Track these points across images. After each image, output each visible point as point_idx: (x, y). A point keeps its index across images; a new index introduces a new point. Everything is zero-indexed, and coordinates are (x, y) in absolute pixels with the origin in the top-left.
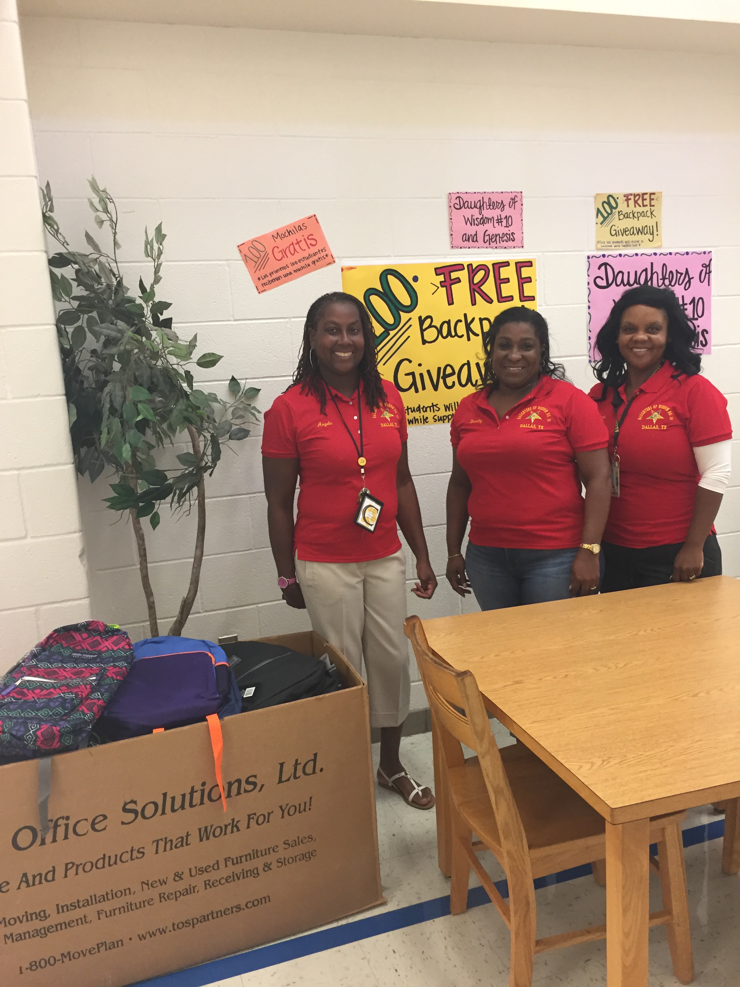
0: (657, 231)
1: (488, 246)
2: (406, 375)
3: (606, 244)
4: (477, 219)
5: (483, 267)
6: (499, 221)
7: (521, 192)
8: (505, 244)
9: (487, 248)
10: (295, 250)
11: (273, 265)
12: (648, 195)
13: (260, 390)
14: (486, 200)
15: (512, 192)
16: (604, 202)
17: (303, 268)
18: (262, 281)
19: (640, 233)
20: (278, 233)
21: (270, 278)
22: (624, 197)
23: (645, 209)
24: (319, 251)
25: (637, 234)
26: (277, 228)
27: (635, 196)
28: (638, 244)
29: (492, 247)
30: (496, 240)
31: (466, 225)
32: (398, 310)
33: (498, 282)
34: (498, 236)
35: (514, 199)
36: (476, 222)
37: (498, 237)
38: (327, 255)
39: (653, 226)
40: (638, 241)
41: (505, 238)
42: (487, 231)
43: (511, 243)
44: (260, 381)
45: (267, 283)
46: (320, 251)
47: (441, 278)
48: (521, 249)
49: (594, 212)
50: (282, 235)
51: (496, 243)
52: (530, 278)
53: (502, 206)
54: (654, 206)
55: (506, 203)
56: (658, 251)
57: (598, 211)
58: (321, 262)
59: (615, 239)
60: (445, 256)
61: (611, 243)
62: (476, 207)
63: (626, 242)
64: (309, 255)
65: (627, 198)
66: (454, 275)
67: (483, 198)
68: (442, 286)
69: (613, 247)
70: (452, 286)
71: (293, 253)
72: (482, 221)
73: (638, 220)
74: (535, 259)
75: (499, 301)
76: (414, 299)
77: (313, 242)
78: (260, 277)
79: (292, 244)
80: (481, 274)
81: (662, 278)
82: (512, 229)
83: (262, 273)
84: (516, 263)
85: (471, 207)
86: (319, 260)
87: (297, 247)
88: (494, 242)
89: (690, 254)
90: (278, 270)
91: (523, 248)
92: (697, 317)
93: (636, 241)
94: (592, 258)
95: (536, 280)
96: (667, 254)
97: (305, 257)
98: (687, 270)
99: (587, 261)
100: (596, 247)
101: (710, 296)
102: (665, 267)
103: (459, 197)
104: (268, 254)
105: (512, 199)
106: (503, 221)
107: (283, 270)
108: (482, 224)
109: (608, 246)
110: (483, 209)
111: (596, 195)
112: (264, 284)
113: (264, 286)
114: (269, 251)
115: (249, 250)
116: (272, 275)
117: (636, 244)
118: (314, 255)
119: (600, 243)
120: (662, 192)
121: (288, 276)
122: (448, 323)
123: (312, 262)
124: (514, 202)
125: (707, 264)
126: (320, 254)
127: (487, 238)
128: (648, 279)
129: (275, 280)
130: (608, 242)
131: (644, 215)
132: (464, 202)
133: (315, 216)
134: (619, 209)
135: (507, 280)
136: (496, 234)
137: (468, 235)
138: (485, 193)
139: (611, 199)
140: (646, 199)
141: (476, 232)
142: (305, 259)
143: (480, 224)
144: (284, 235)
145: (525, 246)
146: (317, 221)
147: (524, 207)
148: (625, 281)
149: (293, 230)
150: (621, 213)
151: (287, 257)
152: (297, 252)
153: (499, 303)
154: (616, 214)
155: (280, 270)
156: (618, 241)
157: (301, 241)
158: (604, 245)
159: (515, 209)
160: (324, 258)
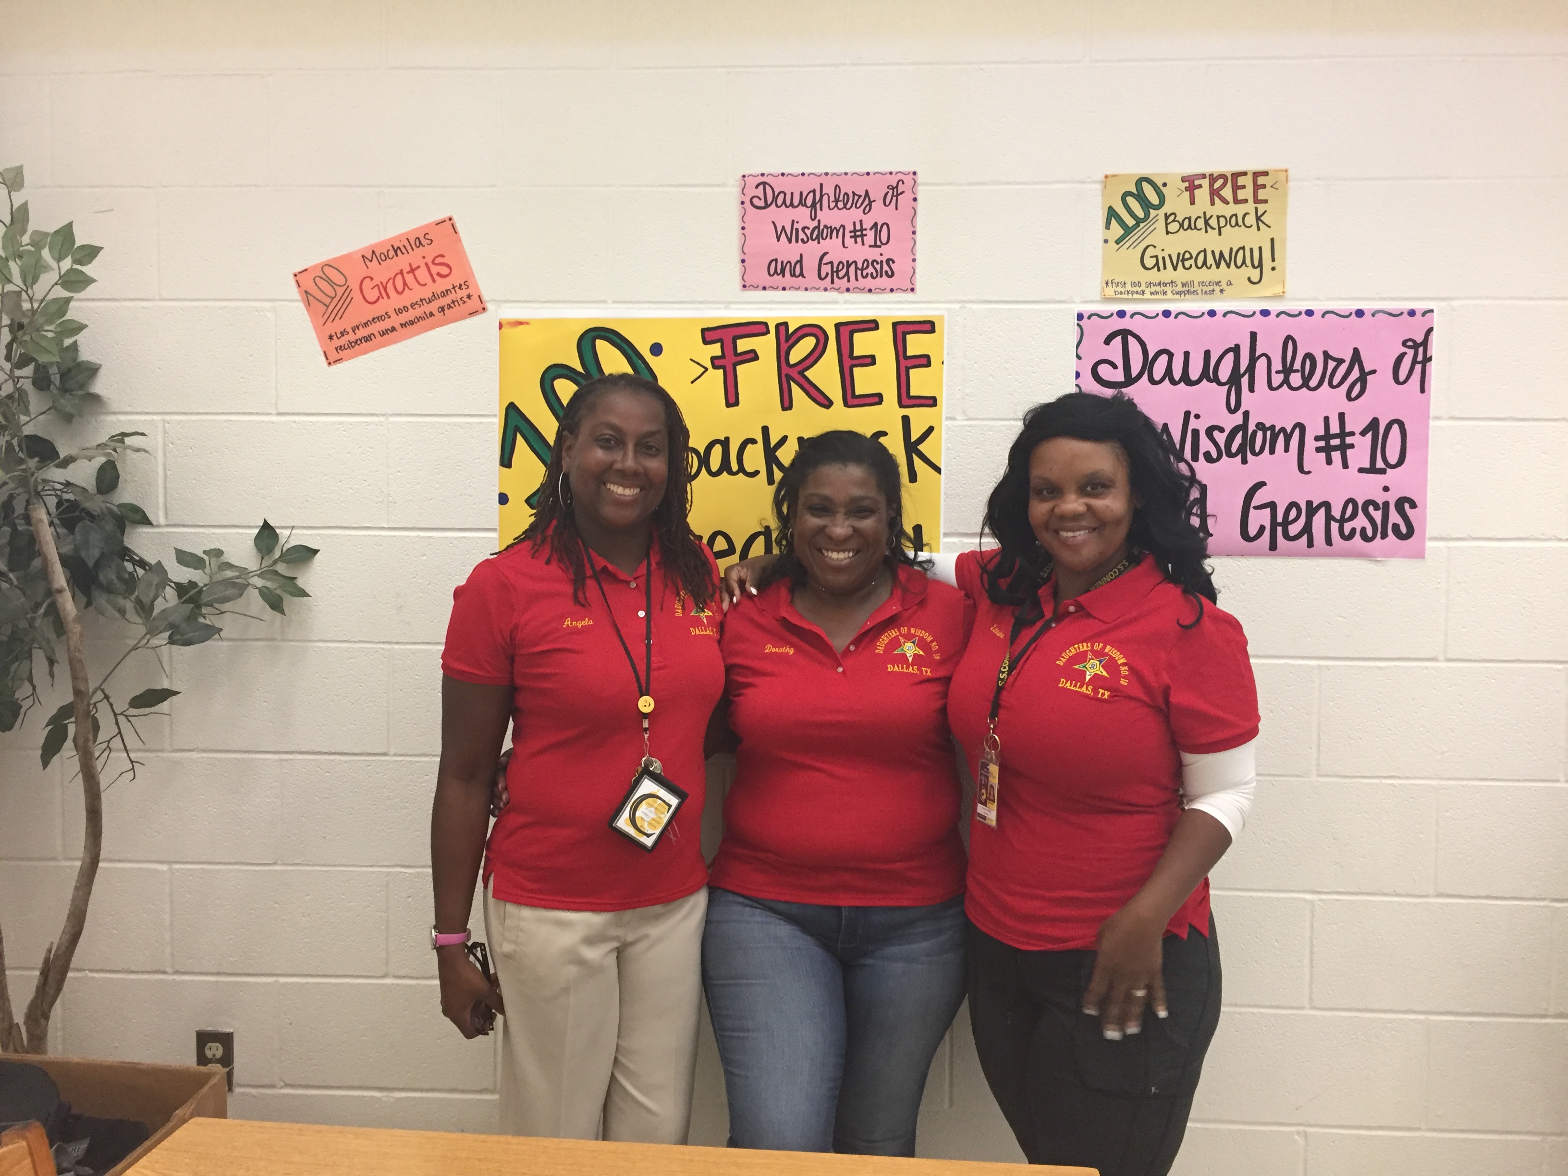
0: (1273, 260)
1: (829, 286)
3: (1129, 287)
4: (803, 229)
5: (815, 330)
6: (858, 234)
7: (915, 173)
8: (869, 282)
9: (826, 290)
10: (405, 284)
11: (358, 312)
12: (1250, 177)
13: (317, 551)
14: (829, 189)
15: (891, 173)
16: (1128, 194)
17: (419, 319)
18: (336, 342)
19: (1223, 263)
20: (373, 252)
21: (352, 337)
22: (1183, 181)
23: (1240, 210)
24: (454, 287)
25: (1214, 266)
26: (374, 241)
27: (1213, 179)
28: (1217, 289)
29: (838, 290)
30: (847, 273)
31: (778, 240)
33: (847, 362)
34: (853, 266)
35: (897, 187)
36: (801, 235)
37: (852, 269)
38: (469, 297)
39: (1260, 248)
40: (1218, 283)
41: (871, 270)
42: (827, 253)
43: (884, 281)
44: (319, 535)
45: (346, 346)
46: (457, 289)
47: (716, 349)
48: (909, 296)
49: (1100, 216)
50: (382, 255)
51: (849, 281)
52: (927, 357)
53: (867, 202)
54: (1266, 201)
55: (877, 195)
56: (1274, 307)
57: (1112, 213)
58: (456, 309)
59: (1154, 276)
60: (728, 304)
61: (1143, 285)
62: (805, 205)
63: (1184, 285)
64: (434, 295)
65: (1191, 184)
66: (743, 345)
67: (821, 185)
68: (715, 367)
69: (1147, 295)
70: (739, 368)
72: (816, 233)
73: (1220, 234)
74: (942, 317)
75: (846, 404)
77: (444, 270)
78: (333, 334)
79: (401, 272)
80: (807, 344)
81: (1281, 369)
82: (887, 252)
83: (337, 326)
84: (895, 325)
85: (792, 204)
86: (452, 305)
87: (409, 278)
88: (843, 277)
89: (1368, 315)
90: (369, 323)
91: (914, 293)
92: (1384, 466)
93: (1210, 282)
94: (1089, 318)
95: (943, 363)
96: (1300, 313)
97: (425, 299)
98: (1356, 351)
99: (1076, 324)
100: (1101, 294)
101: (1425, 416)
102: (1290, 343)
103: (764, 184)
104: (351, 290)
105: (892, 186)
106: (866, 235)
107: (379, 321)
108: (817, 241)
109: (1133, 293)
110: (821, 209)
111: (1106, 177)
112: (340, 348)
113: (338, 353)
114: (355, 286)
115: (315, 282)
116: (357, 331)
117: (1211, 288)
118: (443, 294)
119: (1114, 284)
120: (1286, 171)
121: (388, 334)
122: (725, 443)
123: (438, 309)
124: (895, 194)
125: (1419, 339)
126: (456, 293)
127: (826, 269)
128: (1242, 371)
129: (363, 341)
130: (1134, 284)
131: (1237, 224)
132: (776, 194)
133: (450, 219)
134: (1167, 209)
135: (870, 360)
136: (848, 262)
137: (782, 262)
138: (830, 175)
139: (1147, 189)
140: (1243, 187)
141: (801, 255)
142: (424, 301)
143: (810, 240)
144: (385, 256)
145: (918, 288)
146: (454, 229)
147: (920, 205)
148: (1177, 374)
149: (404, 246)
150: (1171, 218)
151: (388, 297)
152: (408, 288)
153: (846, 408)
154: (1157, 220)
155: (372, 322)
156: (1162, 282)
157: (419, 267)
158: (1123, 290)
159: (897, 209)
160: (464, 302)
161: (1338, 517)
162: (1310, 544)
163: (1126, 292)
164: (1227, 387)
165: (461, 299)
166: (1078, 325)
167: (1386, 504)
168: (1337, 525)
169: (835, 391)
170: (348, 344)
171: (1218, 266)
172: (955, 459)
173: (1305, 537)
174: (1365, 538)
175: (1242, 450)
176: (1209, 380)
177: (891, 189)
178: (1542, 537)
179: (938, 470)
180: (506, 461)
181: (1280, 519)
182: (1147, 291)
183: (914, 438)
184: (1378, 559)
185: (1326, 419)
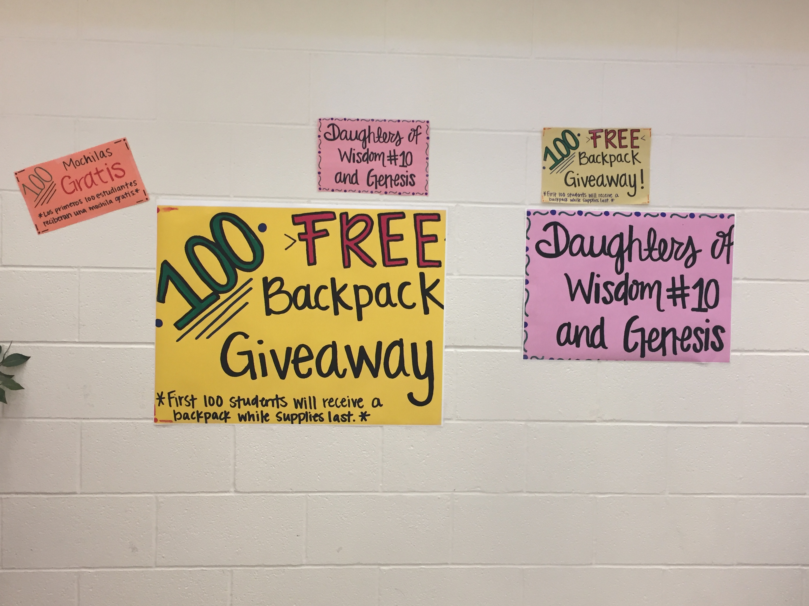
0: (642, 182)
1: (374, 190)
2: (239, 354)
3: (558, 196)
4: (358, 154)
5: (365, 218)
6: (393, 158)
7: (428, 122)
8: (399, 189)
9: (372, 192)
10: (93, 181)
11: (60, 199)
12: (629, 132)
13: (28, 358)
14: (374, 130)
15: (413, 121)
16: (557, 140)
17: (102, 204)
18: (44, 219)
19: (613, 183)
20: (71, 160)
21: (55, 215)
22: (590, 133)
23: (623, 151)
24: (127, 185)
25: (608, 185)
26: (72, 152)
27: (607, 132)
28: (610, 199)
29: (380, 192)
30: (385, 183)
31: (342, 161)
32: (234, 267)
34: (389, 178)
35: (417, 130)
36: (357, 158)
37: (389, 180)
38: (137, 191)
39: (635, 175)
40: (610, 195)
41: (400, 181)
42: (373, 170)
43: (408, 188)
44: (30, 347)
45: (51, 222)
46: (129, 185)
47: (301, 228)
48: (424, 197)
49: (540, 153)
50: (77, 162)
51: (386, 187)
52: (436, 236)
53: (398, 138)
54: (638, 147)
55: (404, 134)
56: (643, 211)
57: (547, 151)
58: (128, 199)
59: (572, 190)
60: (309, 199)
61: (566, 195)
62: (359, 139)
63: (590, 196)
64: (113, 189)
65: (594, 135)
66: (319, 226)
67: (369, 127)
68: (301, 240)
69: (568, 201)
70: (316, 240)
71: (89, 185)
72: (366, 156)
73: (611, 166)
74: (445, 211)
75: (385, 265)
76: (258, 253)
77: (120, 173)
78: (42, 213)
79: (90, 174)
80: (360, 227)
81: (647, 248)
82: (411, 170)
83: (45, 208)
84: (415, 215)
85: (351, 138)
86: (125, 196)
87: (96, 178)
88: (383, 185)
89: (697, 217)
90: (67, 207)
91: (427, 196)
92: (706, 307)
93: (605, 195)
94: (534, 214)
95: (445, 240)
96: (658, 215)
97: (106, 192)
98: (690, 238)
99: (526, 218)
100: (541, 200)
101: (729, 278)
102: (652, 233)
103: (333, 125)
104: (55, 184)
105: (414, 129)
106: (397, 159)
107: (75, 205)
108: (366, 162)
109: (560, 200)
110: (369, 142)
111: (544, 129)
112: (47, 223)
113: (46, 226)
114: (57, 181)
115: (30, 179)
116: (59, 211)
117: (606, 198)
118: (119, 189)
119: (549, 194)
120: (650, 129)
121: (80, 214)
122: (307, 288)
123: (116, 198)
124: (416, 134)
125: (726, 232)
126: (128, 188)
127: (372, 180)
128: (624, 249)
129: (63, 218)
130: (560, 194)
131: (621, 160)
132: (341, 132)
133: (124, 140)
134: (580, 149)
135: (400, 237)
136: (386, 175)
137: (344, 174)
138: (375, 121)
139: (568, 136)
140: (625, 138)
141: (357, 170)
142: (106, 193)
143: (362, 161)
144: (79, 162)
145: (430, 192)
146: (127, 146)
147: (431, 142)
148: (586, 249)
149: (92, 156)
150: (583, 155)
151: (81, 190)
152: (95, 184)
153: (385, 267)
154: (575, 156)
155: (70, 206)
156: (577, 194)
157: (102, 170)
158: (554, 198)
159: (417, 143)
160: (134, 194)
161: (680, 338)
162: (664, 354)
163: (556, 199)
164: (616, 258)
165: (131, 192)
166: (527, 218)
167: (708, 330)
168: (680, 342)
169: (377, 256)
170: (52, 220)
171: (610, 185)
172: (452, 299)
173: (661, 350)
174: (696, 350)
175: (624, 296)
176: (606, 254)
177: (413, 131)
178: (796, 350)
179: (442, 306)
180: (161, 298)
181: (647, 339)
182: (569, 199)
183: (427, 286)
184: (703, 363)
185: (673, 279)
